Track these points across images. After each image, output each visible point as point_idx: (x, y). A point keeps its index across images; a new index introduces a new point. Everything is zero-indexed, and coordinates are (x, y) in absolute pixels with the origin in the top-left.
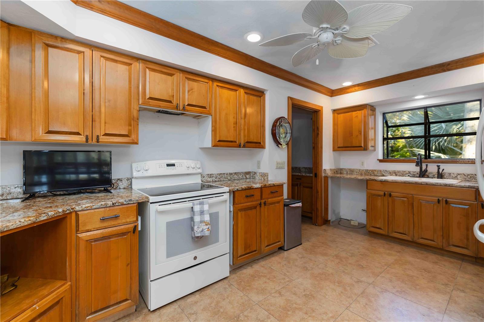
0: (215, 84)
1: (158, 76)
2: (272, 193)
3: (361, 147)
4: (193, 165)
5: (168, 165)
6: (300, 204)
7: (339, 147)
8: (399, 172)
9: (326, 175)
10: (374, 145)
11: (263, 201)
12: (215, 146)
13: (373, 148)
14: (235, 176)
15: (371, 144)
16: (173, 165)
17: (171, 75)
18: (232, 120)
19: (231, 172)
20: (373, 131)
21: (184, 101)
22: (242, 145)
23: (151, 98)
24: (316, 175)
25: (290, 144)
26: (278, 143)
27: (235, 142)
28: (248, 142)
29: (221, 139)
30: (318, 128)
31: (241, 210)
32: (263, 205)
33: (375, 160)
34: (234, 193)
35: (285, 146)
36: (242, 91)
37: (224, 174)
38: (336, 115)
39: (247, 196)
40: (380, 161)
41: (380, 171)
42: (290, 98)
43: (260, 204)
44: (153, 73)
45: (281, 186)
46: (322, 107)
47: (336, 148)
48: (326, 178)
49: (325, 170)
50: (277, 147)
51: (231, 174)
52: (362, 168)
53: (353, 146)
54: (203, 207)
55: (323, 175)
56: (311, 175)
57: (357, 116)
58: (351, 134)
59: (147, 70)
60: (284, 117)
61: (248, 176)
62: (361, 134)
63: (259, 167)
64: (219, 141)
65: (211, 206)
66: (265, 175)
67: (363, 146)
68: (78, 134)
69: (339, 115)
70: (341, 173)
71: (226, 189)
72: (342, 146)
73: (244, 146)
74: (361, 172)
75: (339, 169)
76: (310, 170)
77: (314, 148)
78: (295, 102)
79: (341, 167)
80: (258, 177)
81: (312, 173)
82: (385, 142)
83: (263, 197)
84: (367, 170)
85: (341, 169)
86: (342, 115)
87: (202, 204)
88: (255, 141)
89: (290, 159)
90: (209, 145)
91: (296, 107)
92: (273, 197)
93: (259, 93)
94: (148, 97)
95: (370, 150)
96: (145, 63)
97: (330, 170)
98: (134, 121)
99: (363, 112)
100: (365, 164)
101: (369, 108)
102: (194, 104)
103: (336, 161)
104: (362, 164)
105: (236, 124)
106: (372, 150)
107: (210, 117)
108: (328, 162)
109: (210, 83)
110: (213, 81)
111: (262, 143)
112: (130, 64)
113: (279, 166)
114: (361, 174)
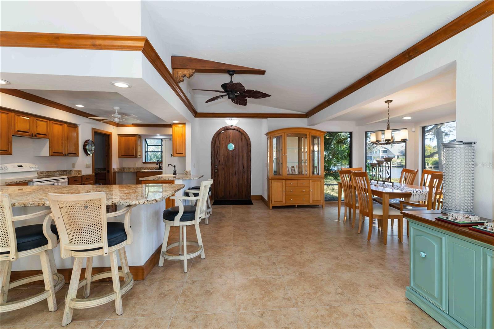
0: (51, 122)
3: (134, 156)
4: (33, 166)
5: (19, 166)
7: (122, 156)
8: (151, 168)
9: (114, 171)
10: (140, 155)
11: (83, 183)
12: (51, 155)
13: (140, 157)
15: (139, 154)
16: (21, 166)
18: (60, 141)
20: (140, 147)
21: (35, 131)
23: (18, 131)
24: (108, 172)
25: (94, 154)
26: (87, 154)
27: (62, 153)
28: (69, 153)
30: (109, 145)
33: (141, 163)
35: (91, 155)
36: (65, 125)
38: (120, 137)
39: (75, 180)
40: (144, 163)
41: (144, 168)
42: (92, 129)
45: (91, 176)
46: (112, 133)
47: (120, 156)
48: (115, 172)
49: (114, 168)
50: (86, 156)
52: (135, 167)
53: (130, 155)
54: (58, 184)
55: (113, 171)
56: (105, 172)
57: (131, 140)
58: (129, 149)
59: (16, 116)
60: (90, 140)
62: (134, 149)
63: (74, 167)
64: (54, 153)
66: (79, 172)
67: (135, 155)
69: (122, 138)
70: (123, 170)
71: (66, 177)
72: (124, 155)
73: (67, 155)
74: (134, 169)
75: (122, 168)
76: (104, 169)
77: (107, 156)
78: (96, 131)
79: (123, 167)
81: (105, 171)
82: (146, 154)
83: (83, 181)
84: (137, 168)
85: (124, 168)
86: (123, 138)
87: (58, 182)
88: (73, 152)
89: (94, 163)
90: (48, 155)
91: (96, 133)
92: (87, 181)
93: (74, 126)
94: (16, 130)
95: (139, 158)
96: (15, 113)
97: (117, 168)
98: (10, 143)
99: (135, 138)
100: (137, 165)
101: (138, 136)
102: (40, 133)
103: (120, 163)
104: (135, 164)
105: (62, 143)
106: (140, 158)
107: (48, 139)
108: (115, 164)
109: (49, 121)
110: (50, 121)
111: (77, 154)
112: (8, 113)
113: (87, 166)
114: (135, 170)
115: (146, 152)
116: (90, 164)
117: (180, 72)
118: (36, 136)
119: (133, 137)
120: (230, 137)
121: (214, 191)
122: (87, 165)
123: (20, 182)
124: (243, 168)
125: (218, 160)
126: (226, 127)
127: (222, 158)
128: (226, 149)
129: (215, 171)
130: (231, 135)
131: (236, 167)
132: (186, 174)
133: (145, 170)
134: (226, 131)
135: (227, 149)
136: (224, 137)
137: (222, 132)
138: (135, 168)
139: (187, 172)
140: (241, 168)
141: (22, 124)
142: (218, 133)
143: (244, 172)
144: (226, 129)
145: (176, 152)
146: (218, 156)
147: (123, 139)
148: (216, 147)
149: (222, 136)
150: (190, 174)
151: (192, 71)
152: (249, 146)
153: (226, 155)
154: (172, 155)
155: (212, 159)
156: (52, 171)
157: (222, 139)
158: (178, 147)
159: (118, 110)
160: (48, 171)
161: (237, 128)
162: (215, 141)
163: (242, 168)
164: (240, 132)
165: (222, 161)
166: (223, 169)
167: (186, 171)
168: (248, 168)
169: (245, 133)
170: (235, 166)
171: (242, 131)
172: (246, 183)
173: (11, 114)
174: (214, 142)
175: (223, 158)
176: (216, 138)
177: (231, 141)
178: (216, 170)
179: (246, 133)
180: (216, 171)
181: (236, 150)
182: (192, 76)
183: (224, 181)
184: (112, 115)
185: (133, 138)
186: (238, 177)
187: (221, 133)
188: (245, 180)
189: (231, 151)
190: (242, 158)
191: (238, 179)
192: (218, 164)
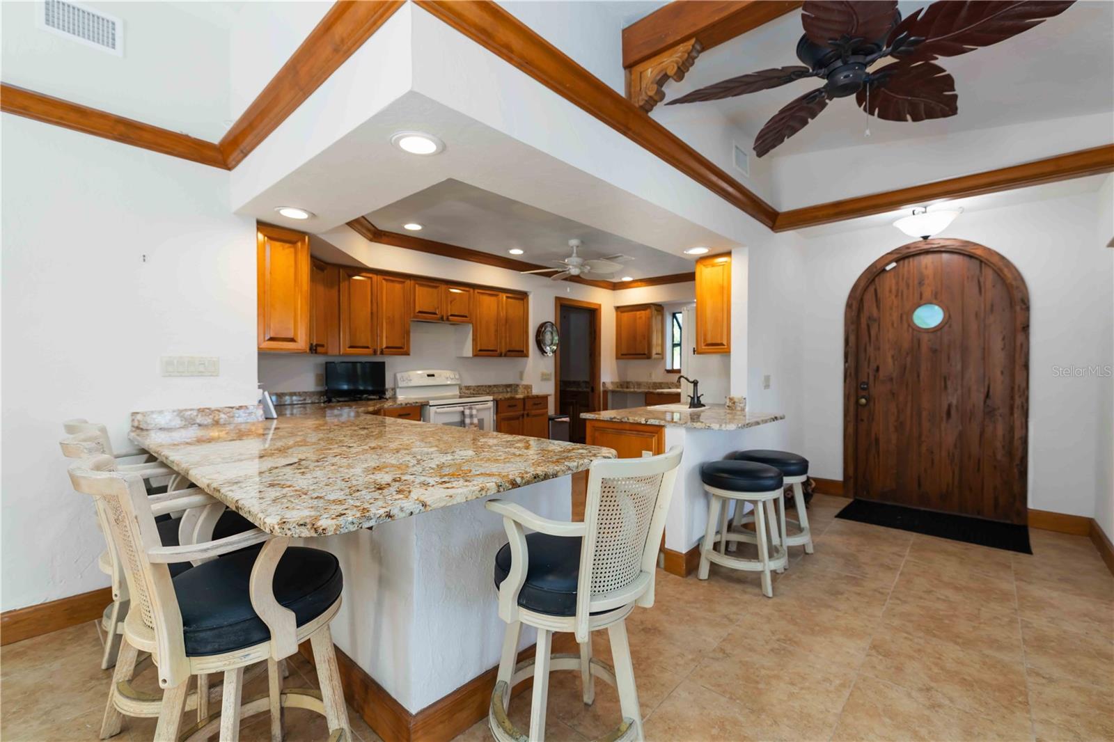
0: (477, 291)
1: (425, 289)
2: (535, 404)
3: (644, 354)
4: (452, 376)
5: (429, 376)
6: (567, 419)
7: (622, 355)
9: (605, 389)
10: (660, 352)
11: (526, 412)
12: (475, 355)
13: (657, 357)
14: (495, 389)
15: (655, 350)
16: (433, 375)
17: (436, 287)
18: (492, 329)
19: (490, 384)
20: (659, 333)
21: (447, 311)
22: (503, 355)
23: (420, 312)
24: (593, 390)
25: (558, 352)
26: (543, 352)
27: (496, 351)
28: (509, 351)
29: (483, 348)
30: (595, 332)
31: (504, 419)
32: (525, 416)
33: (663, 371)
34: (497, 402)
35: (550, 354)
36: (504, 295)
37: (482, 386)
38: (619, 313)
39: (509, 406)
40: (668, 371)
41: (667, 383)
42: (557, 299)
43: (523, 415)
44: (421, 288)
45: (545, 398)
46: (600, 305)
47: (620, 355)
48: (605, 392)
49: (604, 383)
50: (542, 356)
51: (490, 386)
52: (650, 381)
53: (637, 353)
54: (471, 412)
55: (602, 389)
56: (586, 389)
57: (640, 318)
58: (635, 338)
59: (417, 286)
60: (551, 322)
61: (509, 390)
63: (521, 378)
64: (480, 350)
65: (478, 410)
66: (528, 387)
68: (368, 348)
69: (623, 314)
70: (627, 388)
71: (491, 398)
72: (628, 353)
73: (505, 356)
74: (648, 385)
75: (624, 382)
76: (585, 384)
77: (591, 355)
78: (565, 302)
79: (628, 380)
80: (520, 390)
81: (587, 387)
83: (527, 408)
84: (655, 383)
85: (628, 383)
86: (626, 314)
88: (517, 349)
90: (470, 354)
91: (566, 308)
92: (536, 409)
93: (522, 296)
94: (417, 311)
95: (655, 359)
96: (415, 280)
97: (612, 383)
98: (406, 334)
99: (648, 311)
100: (653, 376)
101: (653, 308)
102: (456, 314)
103: (621, 371)
104: (651, 376)
105: (497, 331)
106: (658, 359)
107: (471, 326)
108: (608, 373)
109: (471, 290)
110: (474, 289)
111: (525, 351)
112: (404, 282)
113: (544, 377)
114: (649, 388)
115: (674, 345)
116: (551, 374)
117: (650, 70)
118: (448, 319)
119: (643, 310)
120: (926, 282)
121: (856, 469)
122: (543, 374)
123: (406, 404)
124: (987, 396)
125: (873, 366)
126: (907, 247)
127: (890, 360)
128: (905, 325)
129: (857, 402)
130: (929, 272)
131: (950, 390)
132: (732, 406)
133: (670, 388)
134: (906, 261)
135: (909, 325)
136: (897, 283)
137: (888, 268)
138: (650, 383)
139: (734, 403)
140: (977, 398)
141: (424, 298)
142: (874, 274)
143: (990, 412)
144: (904, 255)
145: (705, 340)
146: (871, 350)
147: (626, 316)
148: (864, 321)
149: (888, 283)
150: (743, 410)
151: (686, 48)
152: (1018, 308)
153: (906, 345)
154: (694, 351)
155: (846, 361)
156: (486, 386)
157: (890, 291)
158: (709, 326)
159: (577, 247)
160: (479, 386)
161: (956, 245)
162: (862, 300)
163: (982, 397)
164: (971, 256)
165: (889, 366)
166: (893, 394)
167: (731, 399)
168: (1012, 398)
169: (995, 260)
170: (946, 387)
171: (979, 252)
172: (999, 457)
173: (408, 283)
174: (854, 307)
175: (893, 357)
176: (866, 289)
177: (927, 293)
178: (863, 397)
179: (1002, 258)
180: (863, 401)
181: (950, 326)
182: (691, 69)
183: (894, 437)
184: (566, 261)
185: (643, 314)
186: (960, 427)
187: (884, 270)
188: (999, 444)
189: (927, 331)
190: (984, 358)
191: (961, 435)
192: (871, 378)
